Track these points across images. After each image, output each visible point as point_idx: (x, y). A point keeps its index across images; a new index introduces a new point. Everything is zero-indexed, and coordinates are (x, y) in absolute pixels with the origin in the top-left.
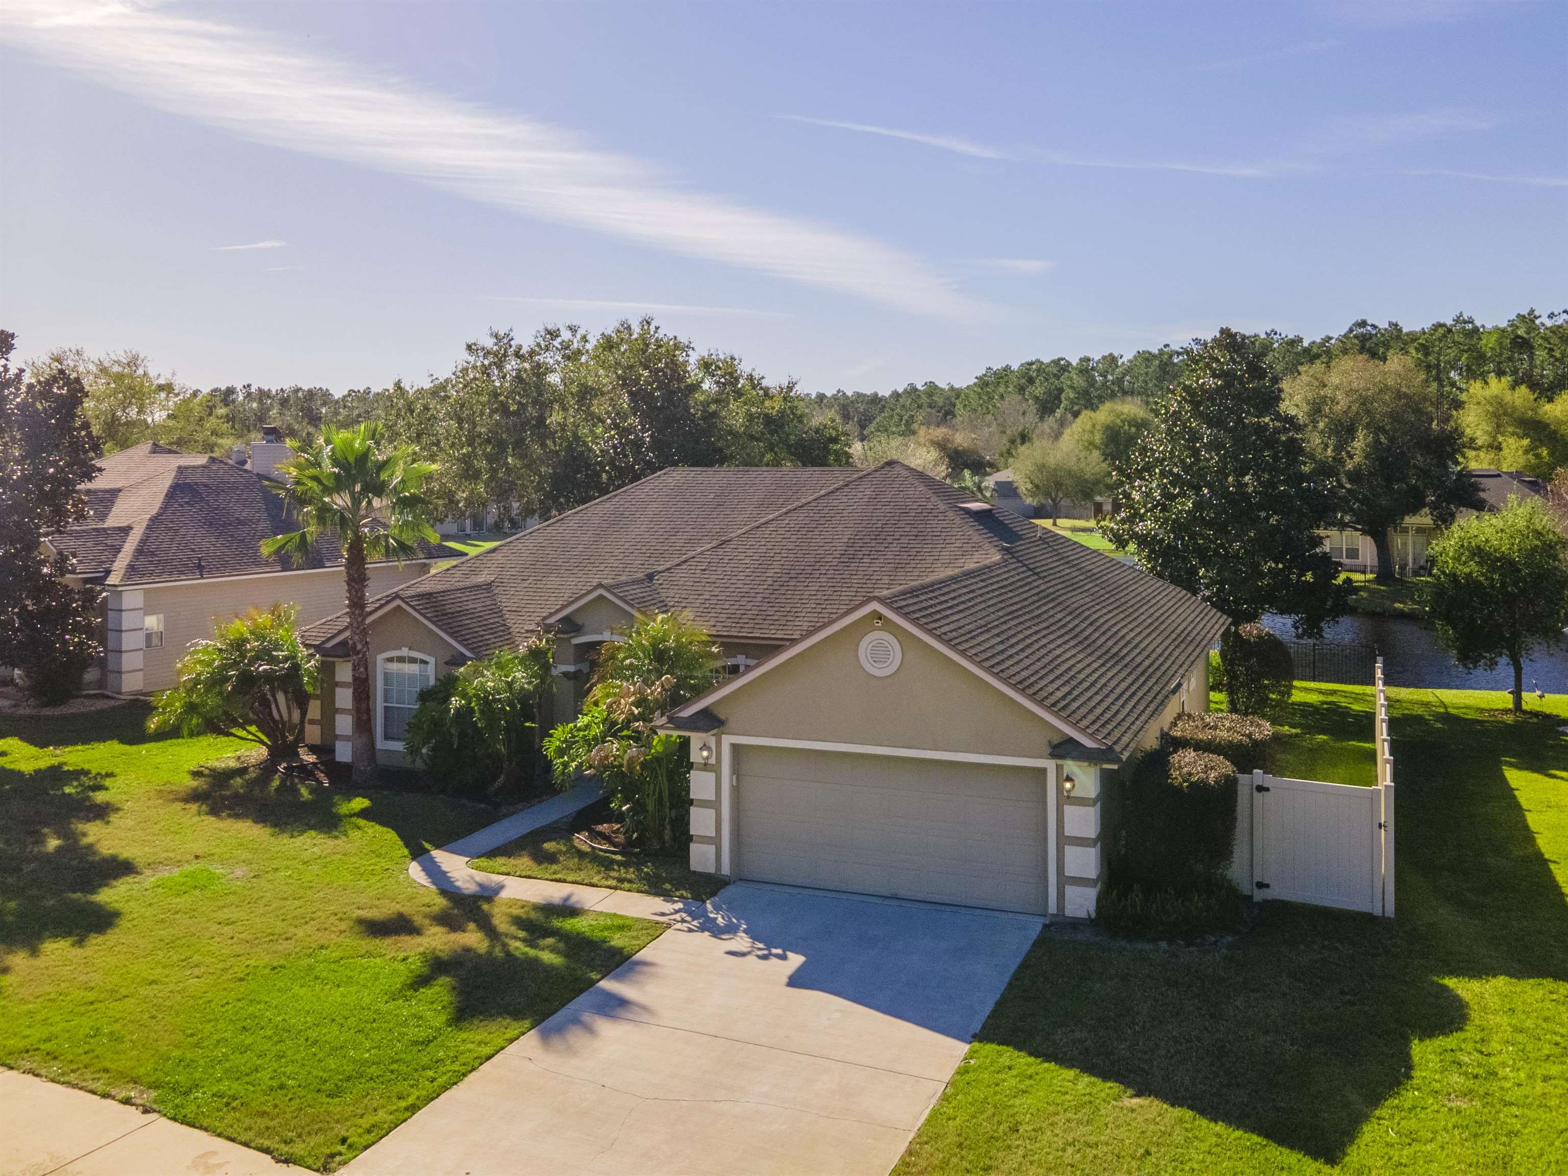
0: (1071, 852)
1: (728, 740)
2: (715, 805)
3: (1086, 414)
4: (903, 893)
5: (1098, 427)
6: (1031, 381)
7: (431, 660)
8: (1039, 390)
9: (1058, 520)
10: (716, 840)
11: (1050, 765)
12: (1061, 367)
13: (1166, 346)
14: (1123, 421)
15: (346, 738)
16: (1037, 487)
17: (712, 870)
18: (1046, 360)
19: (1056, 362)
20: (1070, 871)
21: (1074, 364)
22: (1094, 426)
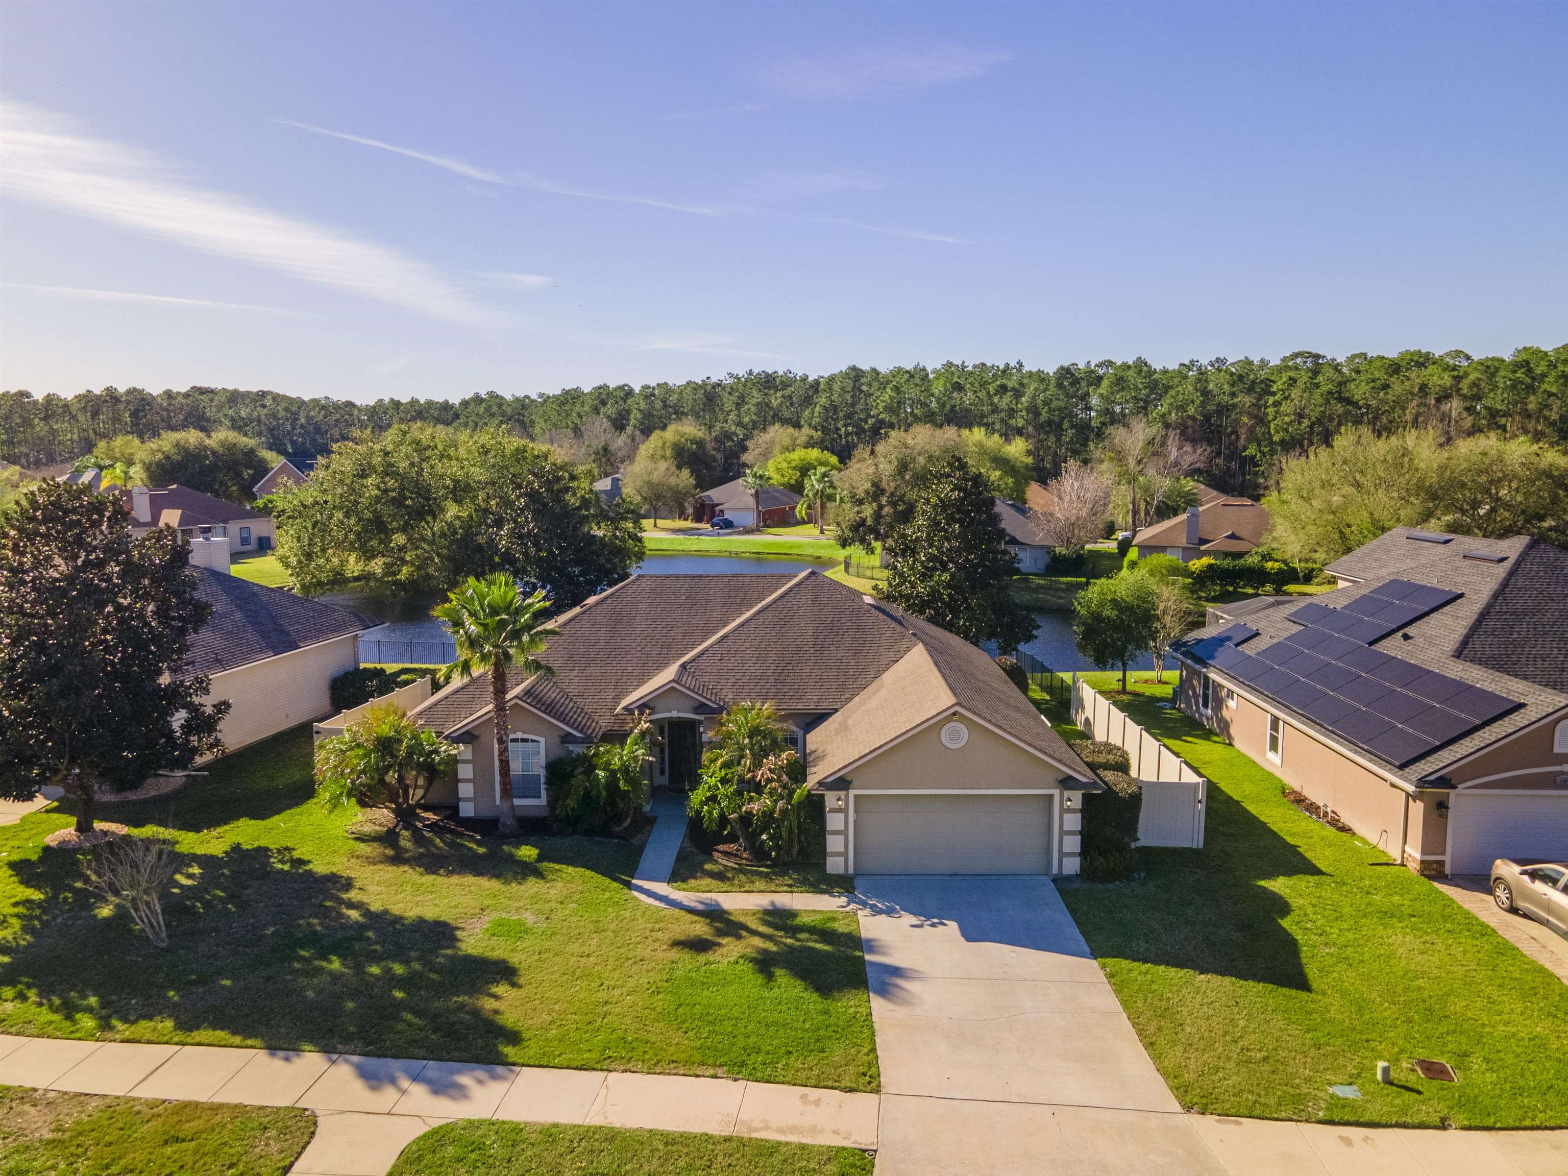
0: (1066, 839)
1: (852, 793)
2: (845, 833)
3: (656, 435)
4: (961, 872)
5: (668, 444)
6: (604, 403)
7: (542, 740)
8: (610, 410)
9: (658, 521)
10: (845, 854)
11: (1056, 792)
12: (627, 393)
13: (708, 378)
14: (687, 440)
15: (468, 800)
16: (645, 498)
17: (842, 871)
18: (612, 385)
19: (621, 388)
20: (1066, 849)
21: (637, 391)
22: (664, 444)
